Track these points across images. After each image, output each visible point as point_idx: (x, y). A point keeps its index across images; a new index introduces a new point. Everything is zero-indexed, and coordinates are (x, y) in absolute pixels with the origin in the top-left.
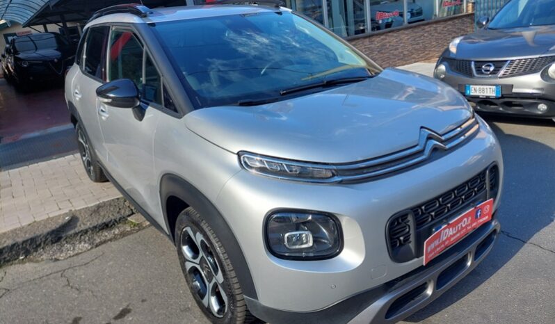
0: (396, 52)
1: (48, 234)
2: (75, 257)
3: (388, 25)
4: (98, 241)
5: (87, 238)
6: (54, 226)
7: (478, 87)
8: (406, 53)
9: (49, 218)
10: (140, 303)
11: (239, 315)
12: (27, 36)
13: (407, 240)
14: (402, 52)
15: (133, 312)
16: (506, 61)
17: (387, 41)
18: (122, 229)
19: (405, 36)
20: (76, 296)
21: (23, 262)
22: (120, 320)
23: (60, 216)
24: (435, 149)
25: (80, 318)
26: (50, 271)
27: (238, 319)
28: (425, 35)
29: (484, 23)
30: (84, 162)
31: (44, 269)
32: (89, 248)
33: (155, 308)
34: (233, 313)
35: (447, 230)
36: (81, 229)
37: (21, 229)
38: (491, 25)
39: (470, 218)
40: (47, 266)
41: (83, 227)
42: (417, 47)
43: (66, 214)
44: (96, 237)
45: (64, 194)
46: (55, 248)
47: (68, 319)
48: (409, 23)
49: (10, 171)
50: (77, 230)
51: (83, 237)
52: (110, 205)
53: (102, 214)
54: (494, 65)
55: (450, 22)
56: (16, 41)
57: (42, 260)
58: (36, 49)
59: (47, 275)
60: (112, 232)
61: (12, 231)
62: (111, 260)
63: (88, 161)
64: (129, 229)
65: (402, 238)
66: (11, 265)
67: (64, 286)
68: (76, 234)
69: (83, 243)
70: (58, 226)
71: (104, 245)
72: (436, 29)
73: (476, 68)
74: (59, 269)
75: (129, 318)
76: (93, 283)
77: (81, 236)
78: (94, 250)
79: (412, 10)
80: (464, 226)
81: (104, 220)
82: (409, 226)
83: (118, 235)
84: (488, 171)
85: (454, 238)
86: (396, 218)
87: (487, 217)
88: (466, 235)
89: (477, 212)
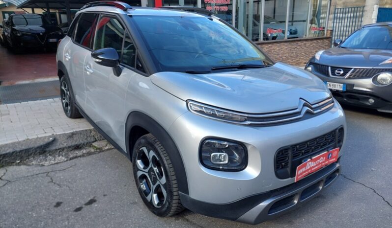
0: (278, 57)
1: (38, 147)
2: (56, 165)
3: (274, 38)
4: (71, 156)
5: (64, 154)
6: (42, 143)
7: (331, 83)
8: (284, 58)
9: (38, 138)
10: (103, 197)
11: (174, 205)
12: (21, 14)
13: (286, 165)
14: (281, 57)
15: (97, 202)
16: (351, 69)
17: (272, 48)
18: (88, 150)
19: (285, 47)
20: (58, 189)
21: (18, 164)
22: (89, 206)
23: (45, 137)
24: (308, 112)
25: (61, 203)
26: (38, 172)
27: (173, 208)
28: (298, 47)
29: (339, 43)
30: (63, 103)
31: (33, 171)
32: (66, 160)
33: (113, 200)
34: (169, 204)
35: (310, 163)
36: (60, 147)
37: (19, 143)
38: (343, 45)
39: (325, 158)
40: (36, 169)
41: (61, 146)
42: (292, 55)
43: (50, 137)
44: (70, 154)
45: (48, 123)
46: (41, 158)
47: (53, 203)
48: (288, 38)
49: (8, 105)
50: (57, 147)
51: (61, 153)
52: (81, 134)
53: (75, 139)
54: (343, 70)
55: (315, 41)
56: (14, 17)
57: (33, 165)
58: (27, 24)
59: (37, 175)
60: (81, 151)
61: (12, 143)
62: (81, 169)
63: (67, 103)
64: (93, 151)
65: (283, 164)
66: (11, 165)
67: (49, 182)
68: (56, 150)
69: (61, 157)
70: (45, 143)
71: (76, 159)
72: (305, 45)
73: (331, 71)
74: (44, 171)
75: (95, 205)
76: (69, 182)
77: (59, 152)
78: (69, 162)
79: (291, 30)
80: (320, 162)
81: (76, 143)
82: (288, 157)
83: (85, 153)
84: (337, 131)
85: (314, 169)
86: (281, 151)
87: (335, 159)
88: (321, 168)
89: (329, 155)
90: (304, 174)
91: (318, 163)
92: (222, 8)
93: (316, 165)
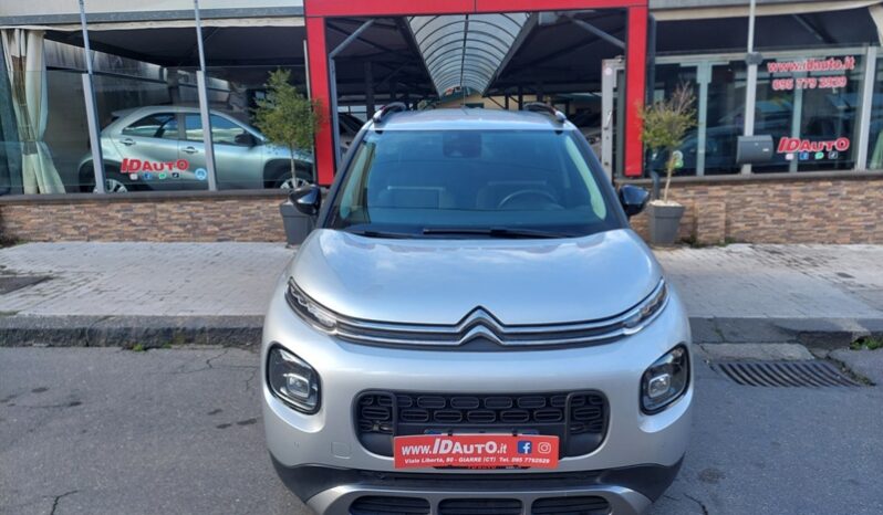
22: (239, 426)
25: (221, 411)
35: (449, 442)
59: (245, 367)
67: (243, 381)
80: (489, 451)
82: (391, 414)
84: (568, 397)
85: (467, 460)
86: (369, 396)
87: (548, 461)
88: (498, 468)
89: (522, 444)
90: (428, 460)
91: (480, 451)
92: (826, 83)
93: (475, 454)
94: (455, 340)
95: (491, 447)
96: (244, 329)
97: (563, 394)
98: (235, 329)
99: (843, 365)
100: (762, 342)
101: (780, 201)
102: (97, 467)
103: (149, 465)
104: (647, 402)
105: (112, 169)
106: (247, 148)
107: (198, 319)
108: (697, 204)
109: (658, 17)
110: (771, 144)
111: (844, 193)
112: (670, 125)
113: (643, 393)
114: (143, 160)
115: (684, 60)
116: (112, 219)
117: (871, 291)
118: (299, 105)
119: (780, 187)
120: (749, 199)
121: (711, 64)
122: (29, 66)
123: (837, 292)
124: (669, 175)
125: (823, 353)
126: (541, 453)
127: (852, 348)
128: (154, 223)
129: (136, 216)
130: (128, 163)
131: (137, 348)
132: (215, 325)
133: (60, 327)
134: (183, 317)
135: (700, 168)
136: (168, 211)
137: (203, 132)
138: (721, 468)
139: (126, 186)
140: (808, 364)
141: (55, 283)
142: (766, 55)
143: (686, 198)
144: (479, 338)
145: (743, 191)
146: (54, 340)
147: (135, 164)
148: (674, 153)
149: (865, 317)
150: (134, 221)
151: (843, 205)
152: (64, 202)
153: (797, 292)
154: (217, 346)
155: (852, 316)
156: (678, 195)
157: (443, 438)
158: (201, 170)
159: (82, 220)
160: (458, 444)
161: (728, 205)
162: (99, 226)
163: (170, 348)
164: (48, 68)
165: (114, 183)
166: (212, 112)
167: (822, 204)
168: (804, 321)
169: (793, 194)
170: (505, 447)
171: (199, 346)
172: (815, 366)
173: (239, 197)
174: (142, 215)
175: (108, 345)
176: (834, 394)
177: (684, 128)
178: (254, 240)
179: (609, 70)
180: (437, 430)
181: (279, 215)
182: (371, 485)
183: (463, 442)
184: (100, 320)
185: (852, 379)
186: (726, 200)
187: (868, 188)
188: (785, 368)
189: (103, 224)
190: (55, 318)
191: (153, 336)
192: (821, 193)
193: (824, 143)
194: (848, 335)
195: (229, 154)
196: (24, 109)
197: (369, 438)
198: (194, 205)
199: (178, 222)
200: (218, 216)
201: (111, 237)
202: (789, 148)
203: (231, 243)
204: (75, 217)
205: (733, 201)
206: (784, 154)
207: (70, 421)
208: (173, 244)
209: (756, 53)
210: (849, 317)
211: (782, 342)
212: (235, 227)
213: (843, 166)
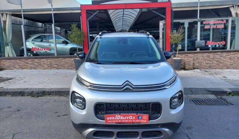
22: (63, 116)
47: (56, 111)
66: (62, 96)
80: (130, 119)
82: (104, 109)
84: (151, 104)
85: (124, 121)
86: (98, 104)
87: (146, 121)
88: (133, 123)
89: (139, 116)
90: (114, 121)
91: (128, 119)
92: (219, 27)
93: (126, 119)
94: (121, 89)
95: (131, 117)
96: (64, 91)
97: (150, 103)
98: (62, 91)
99: (225, 100)
100: (203, 94)
101: (207, 58)
102: (25, 126)
103: (39, 126)
104: (172, 106)
105: (29, 50)
106: (65, 44)
107: (52, 89)
108: (185, 59)
109: (174, 10)
110: (205, 43)
111: (224, 56)
112: (178, 37)
113: (171, 104)
114: (37, 48)
115: (181, 21)
116: (29, 63)
117: (232, 81)
118: (79, 33)
119: (207, 54)
120: (199, 57)
121: (188, 22)
122: (7, 23)
123: (223, 81)
124: (178, 51)
125: (219, 97)
126: (144, 119)
127: (227, 96)
128: (40, 65)
129: (35, 62)
130: (33, 49)
131: (35, 96)
132: (56, 90)
133: (15, 91)
134: (48, 88)
135: (186, 49)
136: (44, 61)
137: (53, 40)
138: (192, 126)
139: (32, 55)
140: (215, 100)
141: (13, 80)
142: (203, 19)
143: (182, 57)
144: (127, 89)
145: (197, 55)
146: (13, 95)
147: (35, 49)
148: (179, 45)
149: (230, 87)
150: (34, 64)
151: (224, 59)
152: (16, 59)
153: (212, 81)
154: (57, 96)
155: (227, 87)
156: (180, 56)
157: (118, 115)
158: (53, 50)
159: (20, 64)
160: (122, 117)
161: (193, 59)
162: (25, 65)
163: (44, 96)
164: (12, 24)
165: (29, 54)
166: (56, 35)
167: (218, 58)
168: (214, 89)
169: (211, 56)
170: (134, 117)
171: (52, 96)
172: (218, 100)
173: (63, 57)
174: (36, 62)
175: (27, 96)
176: (222, 107)
177: (181, 39)
178: (67, 69)
179: (161, 24)
180: (116, 113)
181: (74, 62)
182: (99, 128)
183: (123, 116)
184: (26, 89)
185: (227, 103)
186: (193, 58)
187: (230, 54)
188: (209, 101)
189: (26, 65)
190: (13, 89)
191: (40, 93)
192: (218, 56)
193: (219, 43)
194: (226, 92)
195: (60, 46)
196: (6, 34)
197: (98, 115)
198: (51, 60)
199: (46, 64)
200: (57, 62)
201: (28, 68)
202: (209, 44)
203: (61, 70)
204: (19, 63)
205: (195, 58)
206: (208, 45)
207: (18, 115)
208: (45, 70)
209: (200, 19)
210: (226, 87)
211: (209, 94)
212: (62, 65)
213: (224, 49)
